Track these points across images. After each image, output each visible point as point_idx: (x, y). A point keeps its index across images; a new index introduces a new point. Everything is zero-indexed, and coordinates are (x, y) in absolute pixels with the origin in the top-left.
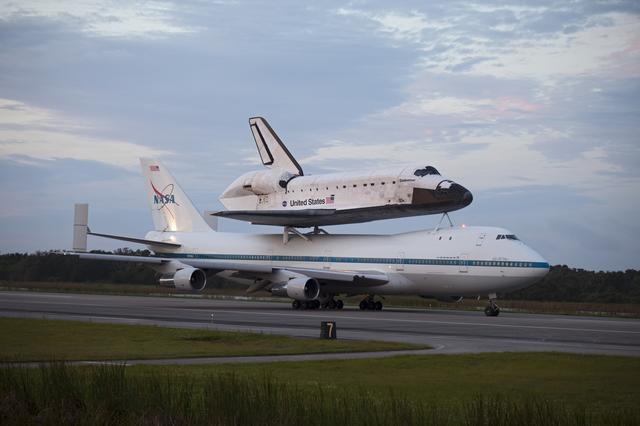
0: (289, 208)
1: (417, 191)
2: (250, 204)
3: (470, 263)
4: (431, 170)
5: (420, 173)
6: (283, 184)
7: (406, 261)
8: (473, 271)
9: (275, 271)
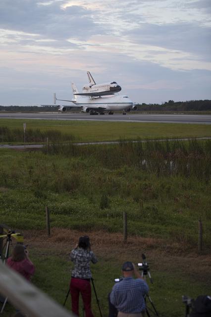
0: (92, 92)
1: (111, 87)
2: (85, 92)
3: (118, 103)
4: (114, 83)
5: (112, 83)
6: (90, 87)
7: (109, 103)
8: (119, 105)
9: (82, 107)
